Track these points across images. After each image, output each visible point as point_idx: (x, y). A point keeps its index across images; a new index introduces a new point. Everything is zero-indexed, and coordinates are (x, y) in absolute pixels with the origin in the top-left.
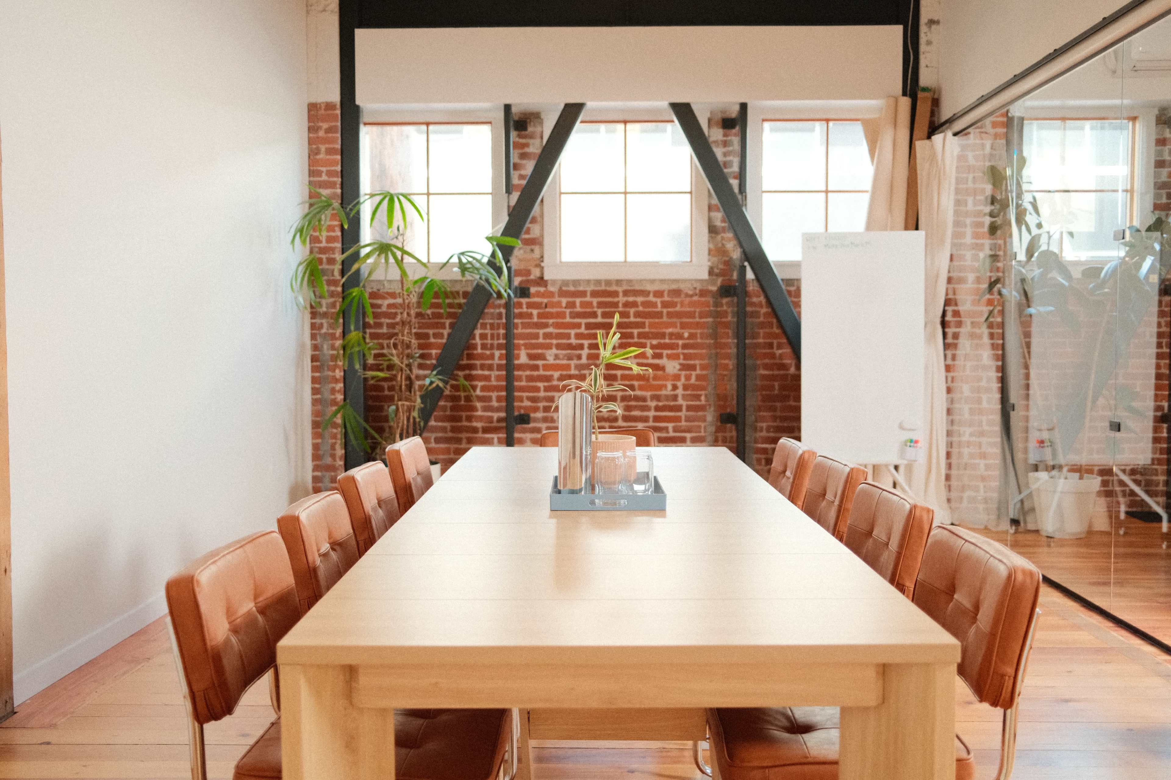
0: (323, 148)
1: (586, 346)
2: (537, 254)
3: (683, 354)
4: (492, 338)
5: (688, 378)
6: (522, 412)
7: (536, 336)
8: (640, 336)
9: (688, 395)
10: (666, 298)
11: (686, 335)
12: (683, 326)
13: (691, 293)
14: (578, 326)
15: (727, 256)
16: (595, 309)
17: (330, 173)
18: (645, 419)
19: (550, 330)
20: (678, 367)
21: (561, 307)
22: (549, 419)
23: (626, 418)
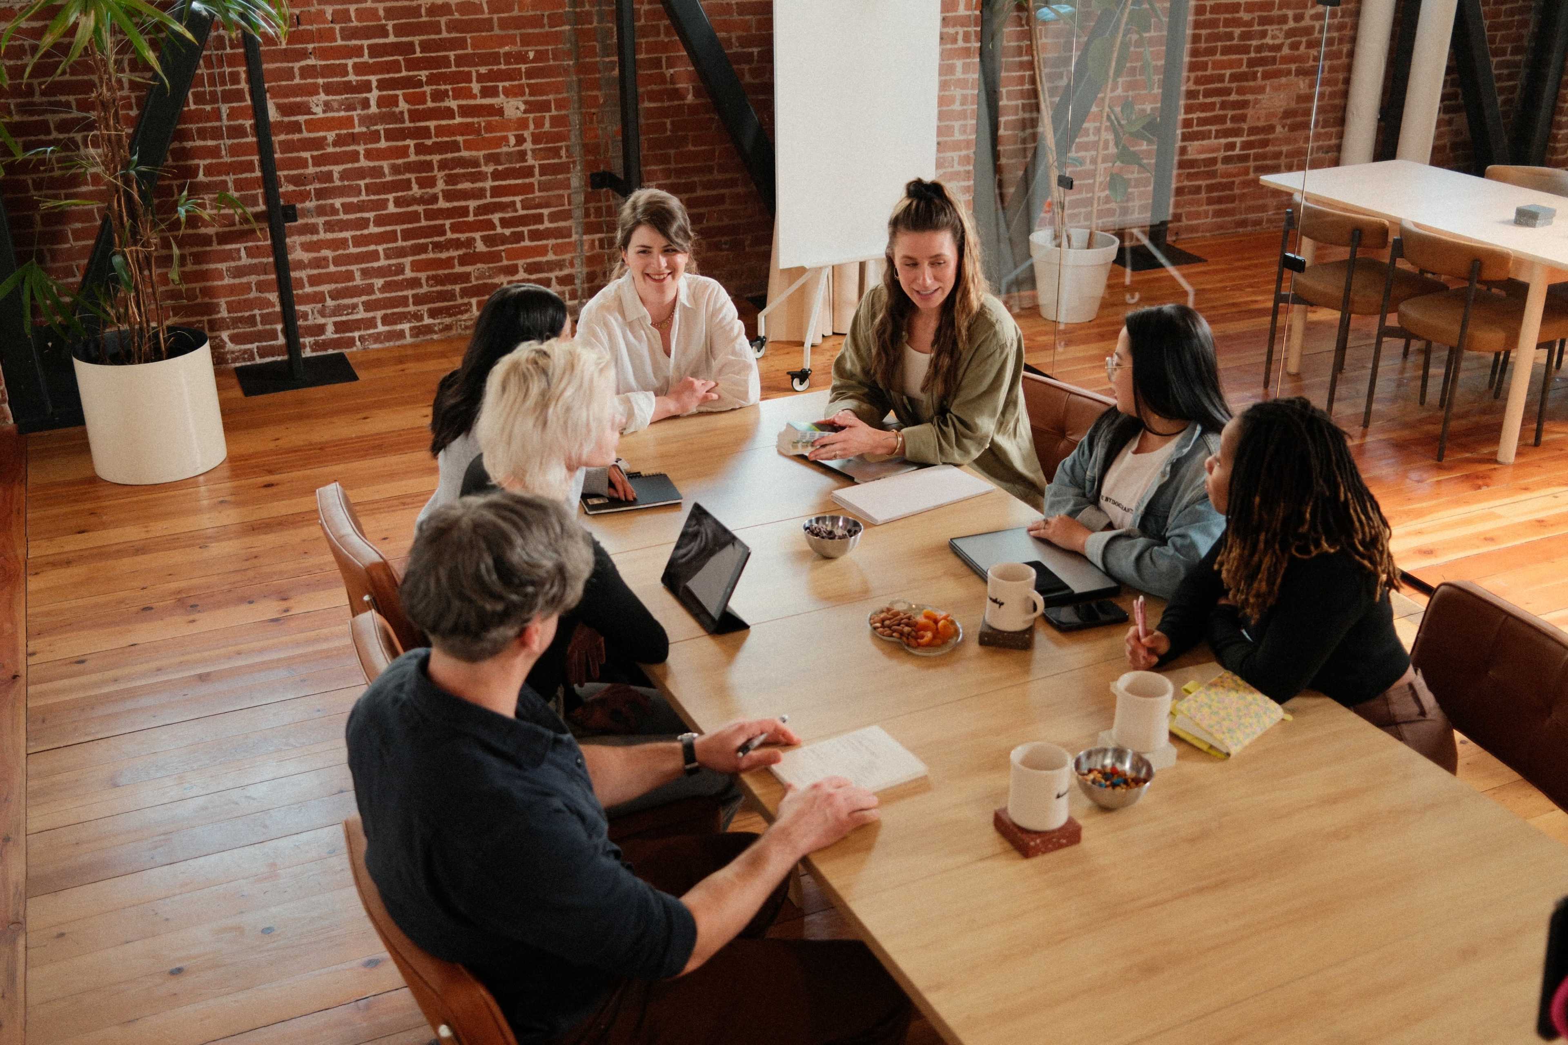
1: (374, 84)
3: (528, 85)
4: (212, 83)
5: (539, 123)
6: (286, 202)
7: (289, 74)
8: (460, 61)
9: (540, 149)
11: (531, 55)
12: (526, 41)
14: (357, 51)
16: (384, 22)
18: (479, 194)
19: (311, 62)
20: (522, 107)
21: (325, 21)
22: (328, 209)
23: (449, 196)
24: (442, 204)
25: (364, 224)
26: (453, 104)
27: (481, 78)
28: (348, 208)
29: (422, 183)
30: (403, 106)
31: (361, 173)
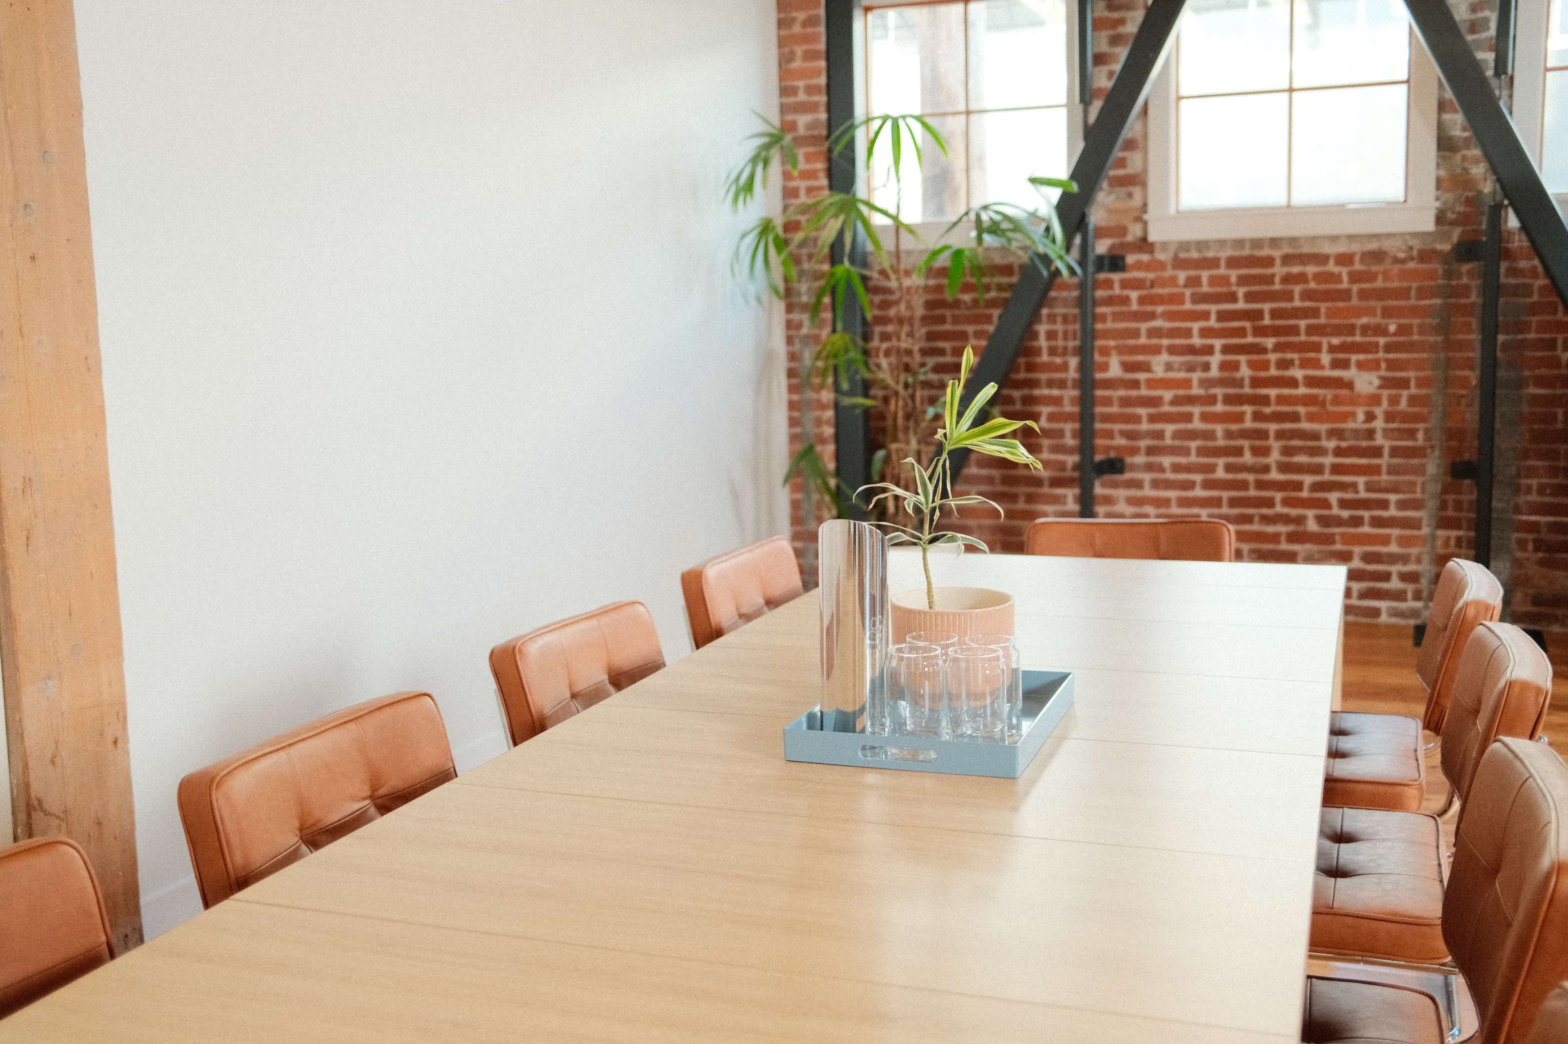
0: (799, 50)
1: (1218, 348)
2: (1137, 201)
3: (1387, 361)
4: (1065, 338)
5: (1394, 401)
6: (1113, 454)
7: (1136, 334)
8: (1311, 330)
9: (1392, 430)
10: (1358, 266)
11: (1392, 328)
12: (1388, 313)
13: (1402, 255)
14: (1205, 316)
15: (1471, 190)
16: (1234, 288)
17: (810, 90)
18: (1317, 469)
19: (1158, 323)
20: (1377, 382)
21: (1177, 286)
22: (1156, 466)
23: (1284, 468)
24: (1275, 475)
25: (1190, 485)
26: (1298, 373)
27: (1332, 349)
28: (1176, 468)
29: (1258, 451)
30: (1245, 372)
31: (1193, 435)
